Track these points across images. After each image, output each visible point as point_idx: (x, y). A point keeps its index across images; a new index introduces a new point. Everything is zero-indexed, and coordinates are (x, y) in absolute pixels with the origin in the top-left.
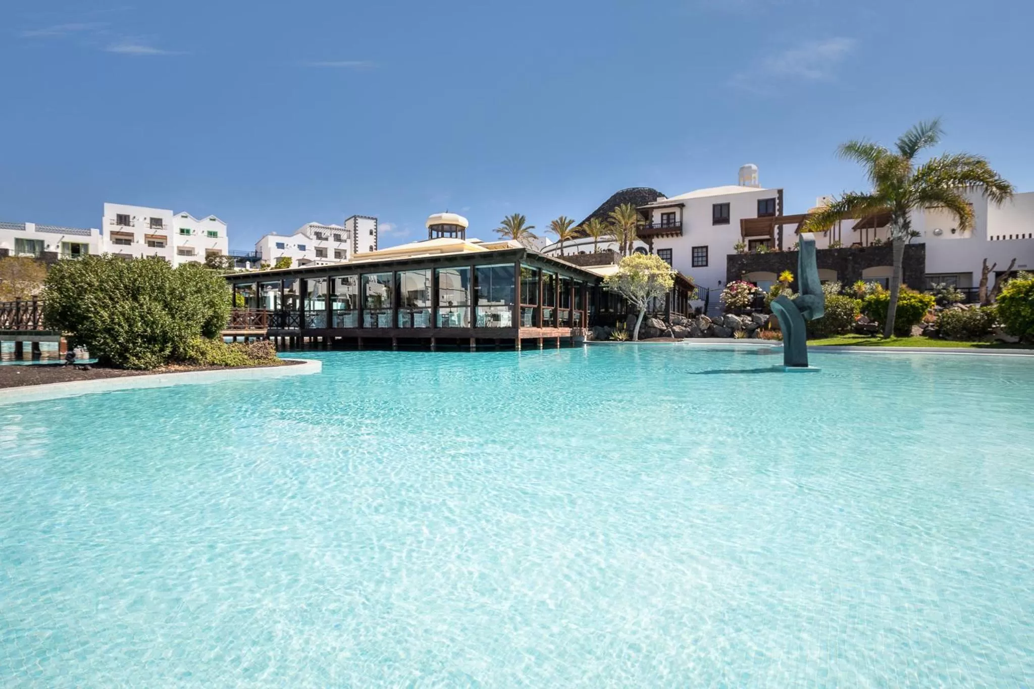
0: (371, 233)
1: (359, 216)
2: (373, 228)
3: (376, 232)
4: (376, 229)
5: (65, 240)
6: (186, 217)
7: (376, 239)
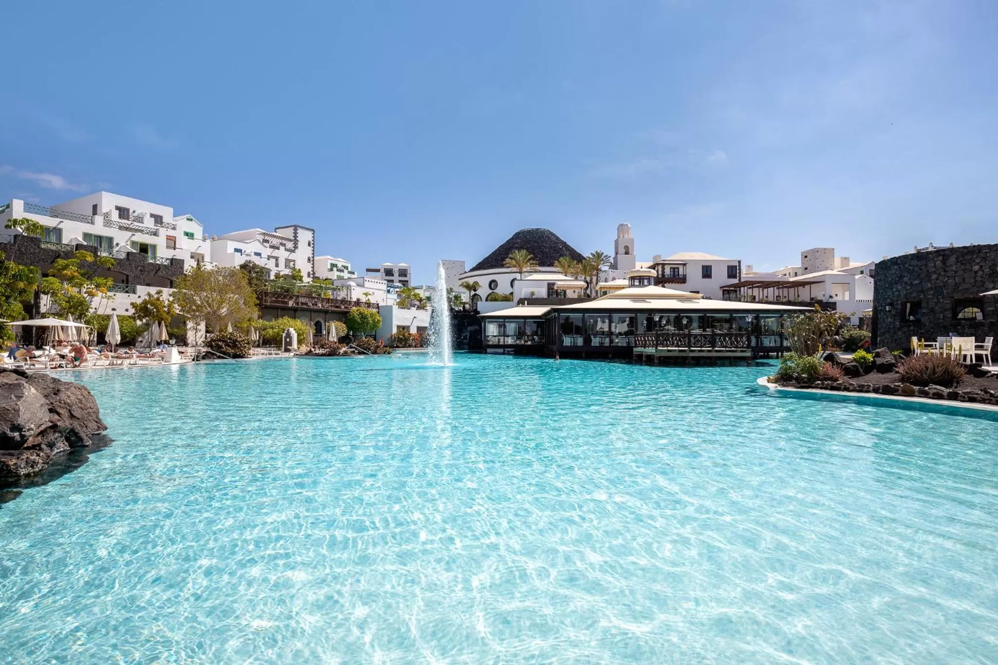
0: (309, 245)
1: (298, 226)
2: (311, 239)
3: (313, 244)
4: (313, 240)
5: (134, 239)
6: (191, 220)
7: (313, 251)
